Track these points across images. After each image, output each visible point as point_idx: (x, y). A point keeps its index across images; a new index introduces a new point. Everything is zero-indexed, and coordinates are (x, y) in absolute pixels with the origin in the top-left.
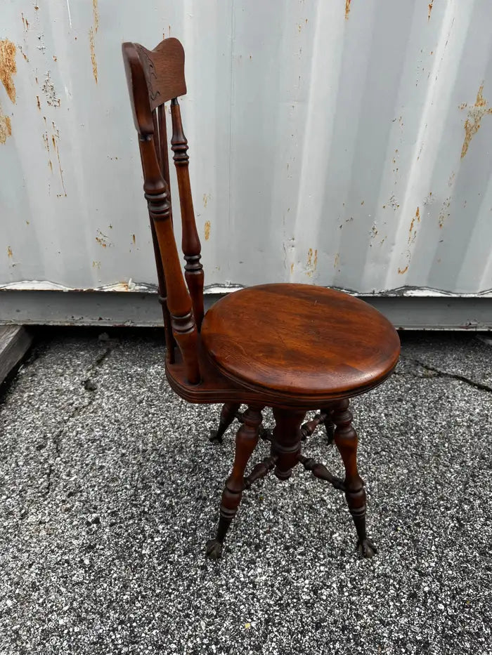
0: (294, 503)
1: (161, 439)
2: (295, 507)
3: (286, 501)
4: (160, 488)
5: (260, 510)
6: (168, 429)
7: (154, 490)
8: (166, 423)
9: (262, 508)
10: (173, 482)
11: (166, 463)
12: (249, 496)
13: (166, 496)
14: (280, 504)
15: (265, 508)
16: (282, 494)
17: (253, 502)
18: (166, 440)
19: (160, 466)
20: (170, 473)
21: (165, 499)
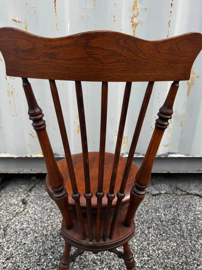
0: (120, 263)
1: (55, 229)
2: (120, 265)
3: (115, 262)
4: (52, 255)
5: (102, 268)
6: (58, 223)
7: (49, 256)
8: (58, 220)
9: (103, 266)
10: (59, 252)
11: (56, 241)
12: (97, 260)
13: (55, 260)
14: (113, 264)
15: (104, 266)
16: (113, 258)
17: (99, 263)
18: (57, 229)
19: (53, 243)
20: (58, 247)
21: (54, 261)
